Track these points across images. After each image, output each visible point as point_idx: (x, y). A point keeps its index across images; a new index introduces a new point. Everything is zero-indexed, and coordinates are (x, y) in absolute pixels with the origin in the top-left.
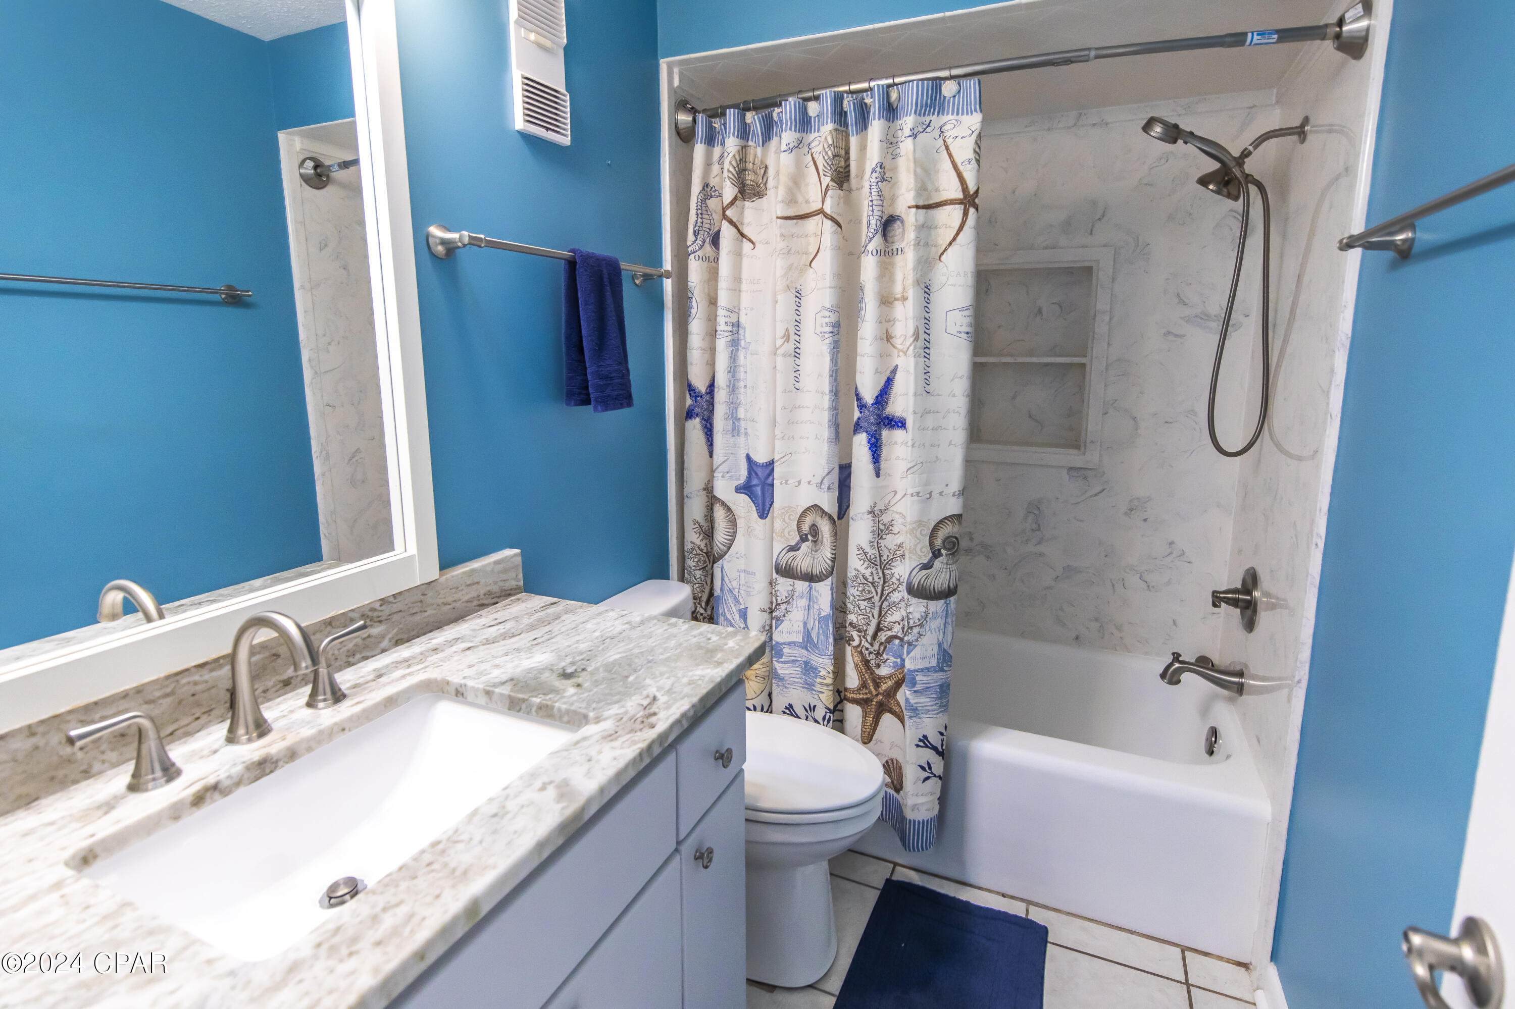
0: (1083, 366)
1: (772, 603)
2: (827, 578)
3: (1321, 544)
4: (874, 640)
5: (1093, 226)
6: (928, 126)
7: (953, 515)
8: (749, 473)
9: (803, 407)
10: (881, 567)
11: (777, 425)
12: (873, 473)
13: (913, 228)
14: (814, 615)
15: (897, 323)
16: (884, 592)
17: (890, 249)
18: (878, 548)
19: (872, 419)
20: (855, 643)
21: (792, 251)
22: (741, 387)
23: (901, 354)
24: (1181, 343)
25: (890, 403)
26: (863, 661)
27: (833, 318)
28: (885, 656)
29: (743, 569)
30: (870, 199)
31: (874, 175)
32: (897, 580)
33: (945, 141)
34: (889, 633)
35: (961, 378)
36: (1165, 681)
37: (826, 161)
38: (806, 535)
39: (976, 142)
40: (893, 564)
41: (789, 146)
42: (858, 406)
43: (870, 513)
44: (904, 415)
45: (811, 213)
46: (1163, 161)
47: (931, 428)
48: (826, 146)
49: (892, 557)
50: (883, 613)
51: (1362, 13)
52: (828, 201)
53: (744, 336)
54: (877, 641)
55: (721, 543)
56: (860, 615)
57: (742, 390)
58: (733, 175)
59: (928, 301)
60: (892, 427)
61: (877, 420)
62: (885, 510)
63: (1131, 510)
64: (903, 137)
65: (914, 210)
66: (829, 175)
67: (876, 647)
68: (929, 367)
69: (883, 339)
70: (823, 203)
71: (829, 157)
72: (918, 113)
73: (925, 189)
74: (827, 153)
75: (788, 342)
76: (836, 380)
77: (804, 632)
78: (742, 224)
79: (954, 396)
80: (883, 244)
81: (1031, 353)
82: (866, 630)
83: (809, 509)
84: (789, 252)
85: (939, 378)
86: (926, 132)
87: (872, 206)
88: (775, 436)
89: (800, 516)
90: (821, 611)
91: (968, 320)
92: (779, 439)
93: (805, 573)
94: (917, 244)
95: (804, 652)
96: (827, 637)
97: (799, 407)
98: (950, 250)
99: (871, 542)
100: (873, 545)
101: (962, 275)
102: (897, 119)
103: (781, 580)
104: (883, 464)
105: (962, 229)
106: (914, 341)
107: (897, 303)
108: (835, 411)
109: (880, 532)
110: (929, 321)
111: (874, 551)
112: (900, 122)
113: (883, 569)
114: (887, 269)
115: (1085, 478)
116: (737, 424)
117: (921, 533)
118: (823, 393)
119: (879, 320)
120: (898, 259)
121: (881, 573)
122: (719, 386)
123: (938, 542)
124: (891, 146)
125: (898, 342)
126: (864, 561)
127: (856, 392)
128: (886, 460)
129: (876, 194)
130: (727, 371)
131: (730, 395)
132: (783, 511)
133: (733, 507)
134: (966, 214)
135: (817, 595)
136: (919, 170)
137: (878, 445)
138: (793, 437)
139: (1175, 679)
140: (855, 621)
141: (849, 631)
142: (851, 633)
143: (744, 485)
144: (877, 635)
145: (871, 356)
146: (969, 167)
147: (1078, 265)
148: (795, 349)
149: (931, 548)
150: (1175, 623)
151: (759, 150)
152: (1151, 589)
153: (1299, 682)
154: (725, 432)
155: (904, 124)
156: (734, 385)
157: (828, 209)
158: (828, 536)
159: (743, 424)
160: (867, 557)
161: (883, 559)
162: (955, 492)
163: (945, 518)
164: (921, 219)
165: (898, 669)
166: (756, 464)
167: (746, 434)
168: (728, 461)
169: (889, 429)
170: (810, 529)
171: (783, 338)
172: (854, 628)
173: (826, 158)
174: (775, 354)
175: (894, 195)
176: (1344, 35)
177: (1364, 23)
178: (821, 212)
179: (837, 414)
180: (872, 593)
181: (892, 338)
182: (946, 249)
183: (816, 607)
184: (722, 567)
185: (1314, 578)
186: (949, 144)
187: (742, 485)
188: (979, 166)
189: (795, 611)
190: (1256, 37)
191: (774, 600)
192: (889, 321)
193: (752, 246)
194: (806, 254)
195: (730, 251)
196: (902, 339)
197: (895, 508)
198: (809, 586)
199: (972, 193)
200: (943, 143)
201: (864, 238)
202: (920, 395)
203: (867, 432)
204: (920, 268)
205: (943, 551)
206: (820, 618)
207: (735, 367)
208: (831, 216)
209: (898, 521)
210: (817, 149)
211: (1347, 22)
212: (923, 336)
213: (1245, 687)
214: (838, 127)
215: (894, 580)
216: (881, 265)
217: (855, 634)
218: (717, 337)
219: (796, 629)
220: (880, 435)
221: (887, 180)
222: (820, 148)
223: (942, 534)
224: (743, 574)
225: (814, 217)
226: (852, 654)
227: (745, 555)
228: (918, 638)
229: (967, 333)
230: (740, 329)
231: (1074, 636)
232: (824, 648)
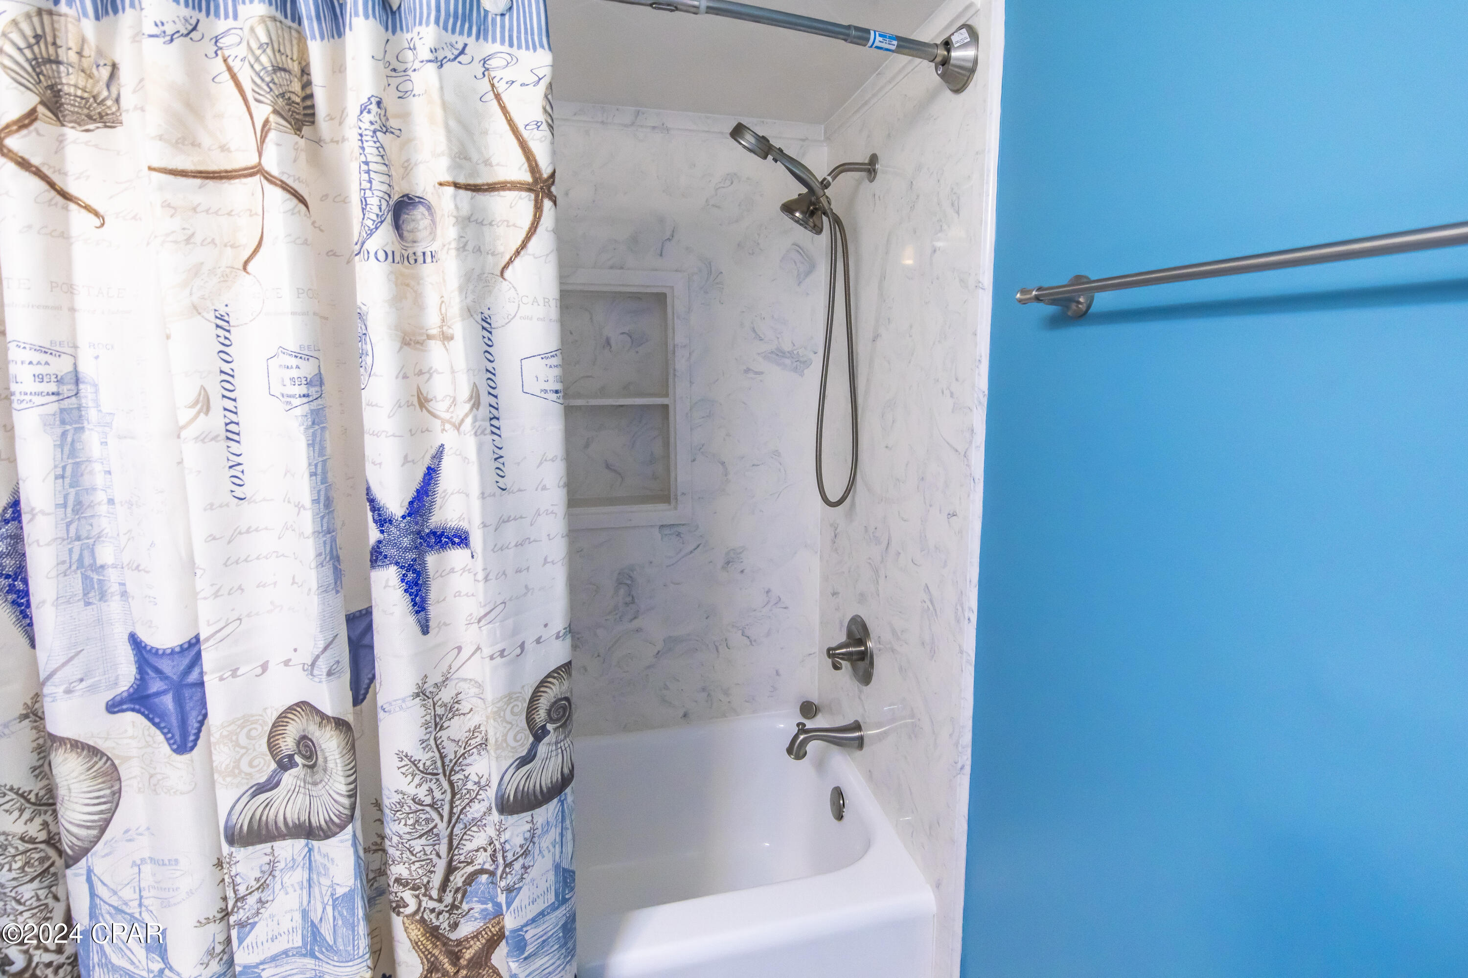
0: (665, 407)
1: (225, 899)
2: (342, 828)
3: (974, 618)
4: (444, 891)
5: (663, 246)
6: (462, 52)
7: (559, 668)
8: (141, 670)
9: (257, 530)
10: (445, 775)
11: (199, 572)
12: (417, 629)
13: (453, 220)
14: (322, 897)
15: (435, 375)
16: (455, 810)
17: (411, 251)
18: (437, 746)
19: (406, 542)
20: (412, 907)
21: (198, 239)
22: (99, 504)
23: (447, 426)
24: (761, 381)
25: (437, 506)
26: (427, 932)
27: (308, 369)
28: (465, 907)
29: (146, 855)
30: (363, 159)
31: (367, 117)
32: (476, 783)
33: (493, 86)
34: (470, 869)
35: (552, 460)
36: (792, 756)
37: (258, 74)
38: (291, 757)
39: (546, 96)
40: (465, 762)
41: (163, 28)
42: (375, 521)
43: (417, 695)
44: (464, 525)
45: (235, 171)
46: (728, 183)
47: (513, 544)
48: (254, 46)
49: (462, 751)
50: (455, 843)
51: (969, 40)
52: (271, 149)
53: (96, 401)
54: (448, 890)
55: (79, 826)
56: (413, 863)
57: (103, 509)
58: (17, 63)
59: (490, 343)
60: (443, 547)
61: (414, 541)
62: (444, 682)
63: (728, 563)
64: (417, 62)
65: (451, 189)
66: (269, 102)
67: (448, 899)
68: (500, 448)
69: (412, 405)
70: (260, 155)
71: (264, 68)
72: (441, 24)
73: (467, 158)
74: (257, 59)
75: (207, 413)
76: (324, 481)
77: (304, 928)
78: (63, 173)
79: (544, 488)
80: (396, 243)
81: (602, 392)
82: (428, 882)
83: (291, 709)
84: (188, 240)
85: (518, 464)
86: (460, 63)
87: (368, 172)
88: (197, 594)
89: (274, 726)
90: (335, 886)
91: (556, 372)
92: (205, 598)
93: (294, 824)
94: (462, 248)
95: (309, 962)
96: (353, 927)
97: (248, 531)
98: (517, 262)
99: (423, 741)
100: (427, 746)
101: (541, 302)
102: (402, 29)
103: (241, 853)
104: (433, 610)
105: (535, 231)
106: (471, 409)
107: (432, 343)
108: (328, 536)
109: (438, 720)
110: (494, 375)
111: (430, 754)
112: (409, 36)
113: (450, 775)
114: (408, 285)
115: (679, 535)
116: (96, 577)
117: (512, 712)
118: (300, 507)
119: (401, 375)
120: (428, 270)
121: (446, 785)
122: (33, 509)
123: (541, 715)
124: (394, 74)
125: (440, 407)
126: (414, 775)
127: (367, 494)
128: (438, 602)
129: (375, 151)
130: (52, 476)
131: (68, 525)
132: (233, 727)
133: (101, 745)
134: (538, 208)
135: (326, 862)
136: (452, 123)
137: (420, 582)
138: (241, 588)
139: (801, 753)
140: (405, 874)
141: (396, 893)
142: (399, 894)
143: (130, 695)
144: (449, 880)
145: (394, 435)
146: (538, 134)
147: (648, 290)
148: (227, 424)
149: (531, 730)
150: (778, 673)
151: (89, 26)
152: (753, 643)
153: (962, 768)
154: (62, 600)
155: (416, 39)
156: (79, 503)
157: (271, 164)
158: (337, 756)
159: (113, 576)
160: (418, 768)
161: (447, 761)
162: (559, 632)
163: (549, 676)
164: (465, 209)
165: (490, 920)
166: (155, 652)
167: (124, 594)
168: (81, 656)
169: (438, 551)
170: (298, 744)
171: (193, 406)
172: (404, 886)
173: (257, 67)
174: (179, 437)
175: (408, 161)
176: (952, 62)
177: (970, 53)
178: (257, 170)
179: (334, 540)
180: (433, 820)
181: (428, 401)
182: (511, 261)
183: (325, 881)
184: (90, 871)
185: (969, 655)
186: (500, 90)
187: (125, 694)
188: (553, 135)
189: (281, 897)
190: (878, 38)
191: (230, 894)
192: (421, 373)
193: (97, 222)
194: (232, 246)
195: (30, 227)
196: (448, 402)
197: (461, 674)
198: (307, 845)
199: (545, 176)
200: (490, 88)
201: (356, 228)
202: (490, 496)
203: (397, 563)
204: (471, 287)
205: (550, 727)
206: (334, 901)
207: (77, 464)
208: (281, 181)
209: (469, 692)
210: (237, 52)
211: (956, 46)
212: (485, 399)
213: (866, 740)
214: (279, 15)
215: (470, 785)
216: (397, 278)
217: (408, 895)
218: (15, 405)
219: (286, 925)
220: (423, 564)
221: (392, 133)
222: (242, 51)
223: (544, 703)
224: (147, 869)
225: (244, 180)
226: (406, 929)
227: (148, 829)
228: (522, 875)
229: (557, 392)
230: (81, 386)
231: (681, 714)
232: (350, 948)
